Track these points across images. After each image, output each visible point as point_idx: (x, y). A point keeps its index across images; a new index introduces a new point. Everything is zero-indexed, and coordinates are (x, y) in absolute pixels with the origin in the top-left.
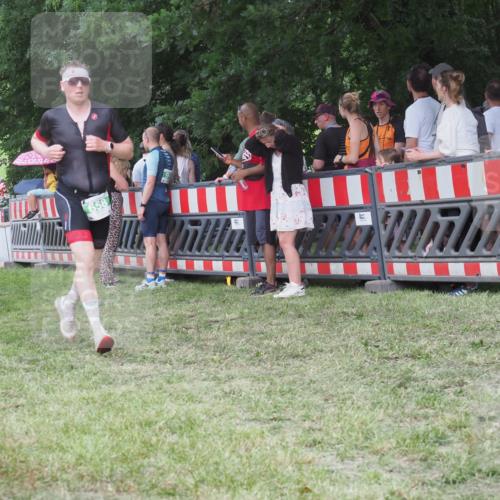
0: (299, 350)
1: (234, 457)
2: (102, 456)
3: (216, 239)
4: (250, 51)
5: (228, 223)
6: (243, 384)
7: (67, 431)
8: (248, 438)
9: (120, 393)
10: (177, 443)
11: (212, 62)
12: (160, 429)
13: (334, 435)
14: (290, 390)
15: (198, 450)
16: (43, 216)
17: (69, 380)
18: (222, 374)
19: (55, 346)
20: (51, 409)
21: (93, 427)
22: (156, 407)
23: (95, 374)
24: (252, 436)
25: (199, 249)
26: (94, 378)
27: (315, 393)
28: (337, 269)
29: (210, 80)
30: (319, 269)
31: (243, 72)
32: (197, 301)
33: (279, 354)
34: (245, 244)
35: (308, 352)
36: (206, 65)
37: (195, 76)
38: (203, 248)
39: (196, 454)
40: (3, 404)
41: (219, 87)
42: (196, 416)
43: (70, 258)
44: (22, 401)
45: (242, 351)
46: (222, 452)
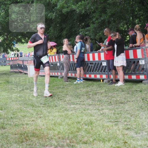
0: (123, 101)
1: (104, 132)
2: (65, 132)
3: (98, 68)
4: (108, 13)
5: (101, 64)
6: (106, 111)
7: (55, 125)
9: (70, 113)
10: (87, 128)
12: (82, 124)
13: (134, 126)
14: (120, 113)
15: (94, 130)
17: (55, 110)
18: (100, 108)
20: (50, 118)
21: (62, 124)
22: (81, 118)
23: (63, 108)
24: (109, 126)
25: (93, 71)
26: (63, 109)
27: (128, 114)
28: (134, 77)
29: (96, 21)
30: (129, 77)
31: (105, 19)
32: (92, 87)
33: (117, 103)
34: (107, 70)
35: (126, 102)
36: (95, 17)
37: (91, 20)
38: (94, 71)
39: (93, 132)
40: (36, 117)
41: (99, 23)
42: (93, 120)
43: (55, 74)
44: (42, 116)
45: (106, 101)
46: (101, 131)
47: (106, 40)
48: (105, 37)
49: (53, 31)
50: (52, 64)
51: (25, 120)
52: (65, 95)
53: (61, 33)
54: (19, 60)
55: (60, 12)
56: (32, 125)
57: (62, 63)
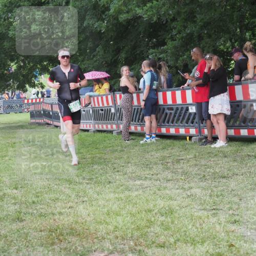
0: (226, 174)
1: (194, 228)
2: (127, 227)
3: (181, 117)
5: (187, 109)
6: (197, 191)
7: (109, 214)
8: (201, 219)
9: (135, 195)
10: (165, 221)
11: (178, 26)
12: (156, 214)
13: (245, 218)
14: (222, 194)
15: (176, 224)
16: (93, 106)
18: (186, 186)
19: (101, 171)
20: (100, 203)
21: (122, 213)
22: (153, 202)
23: (122, 186)
24: (203, 218)
25: (172, 123)
26: (121, 188)
27: (235, 196)
28: (244, 132)
29: (177, 36)
30: (235, 133)
31: (194, 31)
32: (172, 149)
33: (215, 176)
34: (197, 120)
35: (230, 175)
36: (175, 28)
38: (174, 122)
39: (174, 227)
40: (76, 200)
41: (182, 39)
42: (174, 207)
43: (107, 127)
44: (86, 199)
45: (196, 174)
46: (188, 225)
47: (196, 68)
48: (194, 63)
49: (103, 53)
50: (102, 110)
51: (56, 206)
52: (125, 163)
53: (117, 56)
54: (45, 103)
55: (114, 19)
56: (70, 215)
57: (118, 108)
